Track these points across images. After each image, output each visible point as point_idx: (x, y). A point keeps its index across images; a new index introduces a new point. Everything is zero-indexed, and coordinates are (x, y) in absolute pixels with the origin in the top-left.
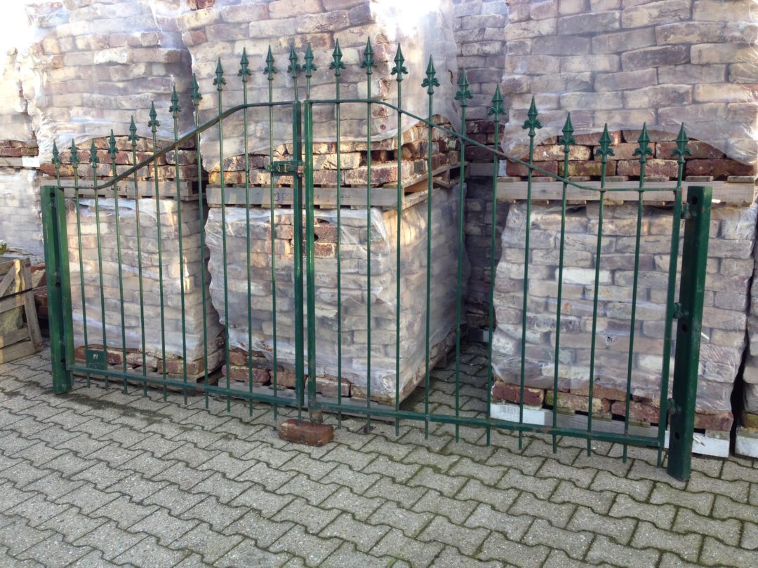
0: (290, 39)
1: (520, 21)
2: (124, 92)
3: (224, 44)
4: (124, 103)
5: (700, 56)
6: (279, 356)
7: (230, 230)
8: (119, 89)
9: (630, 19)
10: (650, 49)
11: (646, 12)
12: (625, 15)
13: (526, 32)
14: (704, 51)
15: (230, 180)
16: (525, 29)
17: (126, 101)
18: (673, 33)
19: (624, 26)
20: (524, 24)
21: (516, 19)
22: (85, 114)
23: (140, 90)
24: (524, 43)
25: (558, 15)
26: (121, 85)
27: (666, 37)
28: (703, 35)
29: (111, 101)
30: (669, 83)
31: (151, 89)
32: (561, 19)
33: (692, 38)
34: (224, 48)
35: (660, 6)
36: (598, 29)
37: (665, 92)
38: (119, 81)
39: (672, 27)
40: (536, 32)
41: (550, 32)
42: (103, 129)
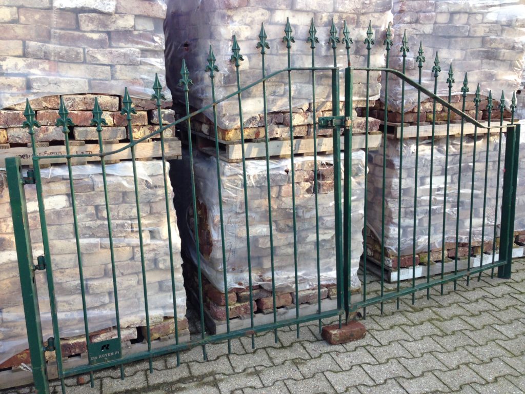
0: (330, 16)
1: (410, 23)
2: (101, 44)
3: (264, 11)
4: (99, 57)
5: (504, 56)
6: (278, 284)
7: (251, 182)
8: (92, 40)
9: (475, 31)
10: (481, 49)
11: (483, 28)
12: (472, 29)
13: (414, 31)
14: (505, 53)
15: (248, 135)
16: (414, 29)
17: (104, 55)
18: (494, 42)
19: (470, 35)
20: (414, 25)
21: (409, 21)
22: (29, 66)
23: (122, 44)
24: (413, 37)
25: (435, 23)
26: (95, 36)
27: (491, 44)
28: (506, 45)
29: (78, 53)
30: (487, 69)
31: (137, 43)
32: (437, 25)
33: (501, 46)
34: (263, 14)
35: (489, 27)
36: (459, 35)
37: (485, 73)
38: (93, 31)
39: (495, 39)
40: (421, 31)
41: (431, 33)
42: (62, 85)
